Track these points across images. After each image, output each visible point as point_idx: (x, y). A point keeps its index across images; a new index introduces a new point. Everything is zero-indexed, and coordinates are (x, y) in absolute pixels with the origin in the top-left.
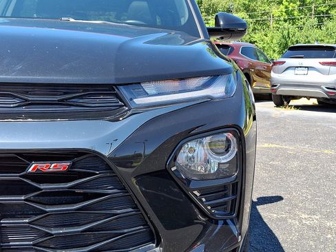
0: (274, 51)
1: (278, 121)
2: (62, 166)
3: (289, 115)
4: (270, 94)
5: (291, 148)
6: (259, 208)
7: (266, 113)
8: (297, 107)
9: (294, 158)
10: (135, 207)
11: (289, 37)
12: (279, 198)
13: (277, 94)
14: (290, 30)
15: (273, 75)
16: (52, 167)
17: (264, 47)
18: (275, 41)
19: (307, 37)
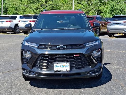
0: (108, 13)
1: (110, 43)
2: (78, 55)
3: (113, 40)
4: (107, 32)
5: (113, 51)
6: (105, 65)
7: (106, 40)
8: (116, 37)
9: (114, 54)
10: (87, 61)
11: (114, 7)
12: (110, 63)
13: (109, 33)
14: (114, 5)
15: (108, 26)
16: (77, 55)
17: (104, 12)
18: (108, 9)
19: (121, 7)
